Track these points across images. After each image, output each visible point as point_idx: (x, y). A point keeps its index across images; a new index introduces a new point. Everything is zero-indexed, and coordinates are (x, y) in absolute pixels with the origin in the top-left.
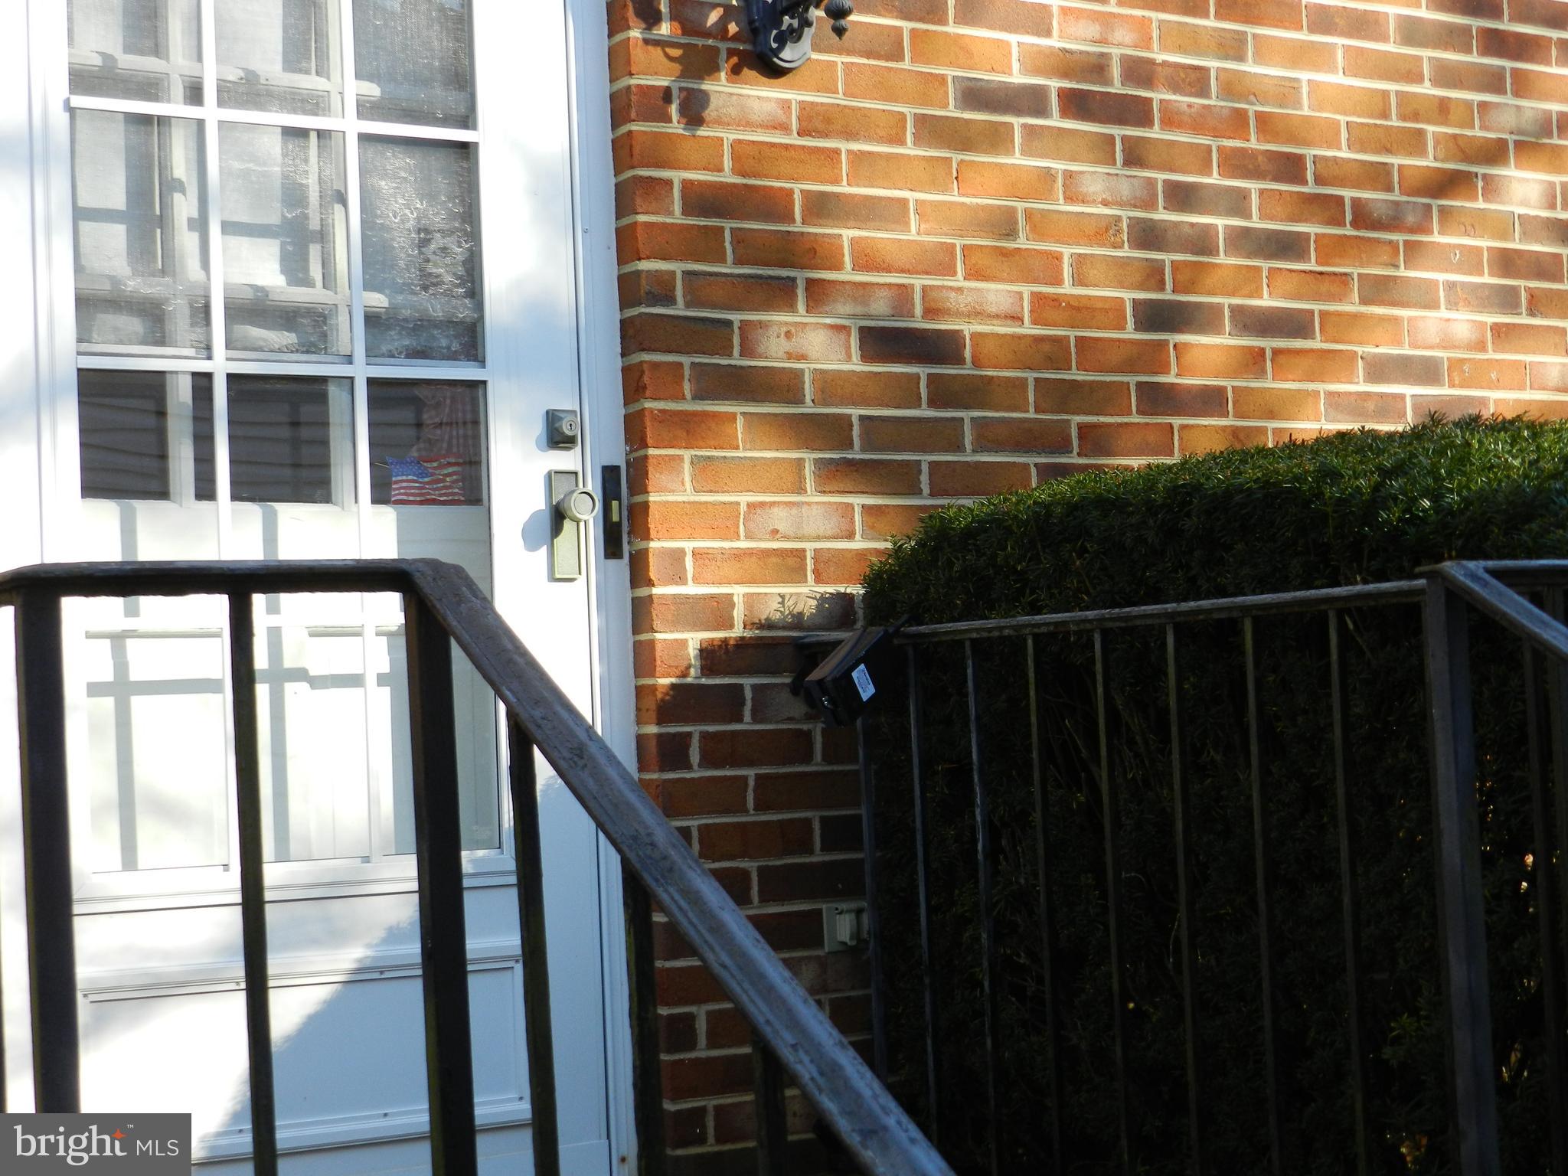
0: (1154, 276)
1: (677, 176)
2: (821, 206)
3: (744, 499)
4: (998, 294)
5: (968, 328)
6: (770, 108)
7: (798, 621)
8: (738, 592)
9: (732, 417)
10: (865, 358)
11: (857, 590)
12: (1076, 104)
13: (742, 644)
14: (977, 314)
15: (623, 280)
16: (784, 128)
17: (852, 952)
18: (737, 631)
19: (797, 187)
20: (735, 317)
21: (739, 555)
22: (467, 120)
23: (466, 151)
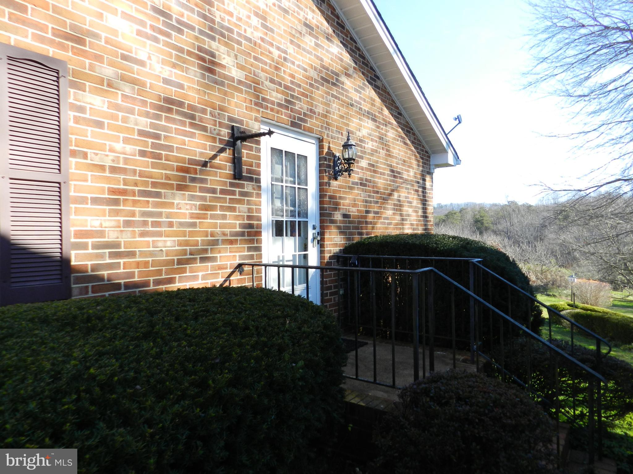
0: (366, 206)
1: (328, 194)
2: (340, 198)
3: (333, 237)
4: (354, 209)
5: (351, 214)
6: (336, 185)
7: (337, 253)
8: (332, 249)
9: (332, 226)
10: (343, 218)
11: (342, 248)
12: (361, 184)
13: (333, 256)
14: (352, 212)
15: (320, 207)
16: (336, 187)
17: (343, 295)
18: (332, 254)
19: (338, 195)
20: (332, 212)
21: (332, 244)
22: (307, 185)
23: (307, 189)
